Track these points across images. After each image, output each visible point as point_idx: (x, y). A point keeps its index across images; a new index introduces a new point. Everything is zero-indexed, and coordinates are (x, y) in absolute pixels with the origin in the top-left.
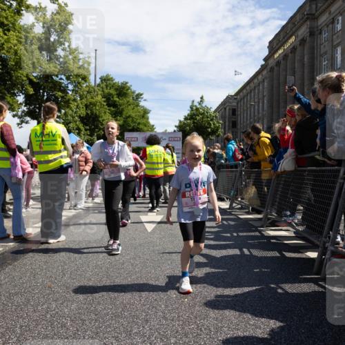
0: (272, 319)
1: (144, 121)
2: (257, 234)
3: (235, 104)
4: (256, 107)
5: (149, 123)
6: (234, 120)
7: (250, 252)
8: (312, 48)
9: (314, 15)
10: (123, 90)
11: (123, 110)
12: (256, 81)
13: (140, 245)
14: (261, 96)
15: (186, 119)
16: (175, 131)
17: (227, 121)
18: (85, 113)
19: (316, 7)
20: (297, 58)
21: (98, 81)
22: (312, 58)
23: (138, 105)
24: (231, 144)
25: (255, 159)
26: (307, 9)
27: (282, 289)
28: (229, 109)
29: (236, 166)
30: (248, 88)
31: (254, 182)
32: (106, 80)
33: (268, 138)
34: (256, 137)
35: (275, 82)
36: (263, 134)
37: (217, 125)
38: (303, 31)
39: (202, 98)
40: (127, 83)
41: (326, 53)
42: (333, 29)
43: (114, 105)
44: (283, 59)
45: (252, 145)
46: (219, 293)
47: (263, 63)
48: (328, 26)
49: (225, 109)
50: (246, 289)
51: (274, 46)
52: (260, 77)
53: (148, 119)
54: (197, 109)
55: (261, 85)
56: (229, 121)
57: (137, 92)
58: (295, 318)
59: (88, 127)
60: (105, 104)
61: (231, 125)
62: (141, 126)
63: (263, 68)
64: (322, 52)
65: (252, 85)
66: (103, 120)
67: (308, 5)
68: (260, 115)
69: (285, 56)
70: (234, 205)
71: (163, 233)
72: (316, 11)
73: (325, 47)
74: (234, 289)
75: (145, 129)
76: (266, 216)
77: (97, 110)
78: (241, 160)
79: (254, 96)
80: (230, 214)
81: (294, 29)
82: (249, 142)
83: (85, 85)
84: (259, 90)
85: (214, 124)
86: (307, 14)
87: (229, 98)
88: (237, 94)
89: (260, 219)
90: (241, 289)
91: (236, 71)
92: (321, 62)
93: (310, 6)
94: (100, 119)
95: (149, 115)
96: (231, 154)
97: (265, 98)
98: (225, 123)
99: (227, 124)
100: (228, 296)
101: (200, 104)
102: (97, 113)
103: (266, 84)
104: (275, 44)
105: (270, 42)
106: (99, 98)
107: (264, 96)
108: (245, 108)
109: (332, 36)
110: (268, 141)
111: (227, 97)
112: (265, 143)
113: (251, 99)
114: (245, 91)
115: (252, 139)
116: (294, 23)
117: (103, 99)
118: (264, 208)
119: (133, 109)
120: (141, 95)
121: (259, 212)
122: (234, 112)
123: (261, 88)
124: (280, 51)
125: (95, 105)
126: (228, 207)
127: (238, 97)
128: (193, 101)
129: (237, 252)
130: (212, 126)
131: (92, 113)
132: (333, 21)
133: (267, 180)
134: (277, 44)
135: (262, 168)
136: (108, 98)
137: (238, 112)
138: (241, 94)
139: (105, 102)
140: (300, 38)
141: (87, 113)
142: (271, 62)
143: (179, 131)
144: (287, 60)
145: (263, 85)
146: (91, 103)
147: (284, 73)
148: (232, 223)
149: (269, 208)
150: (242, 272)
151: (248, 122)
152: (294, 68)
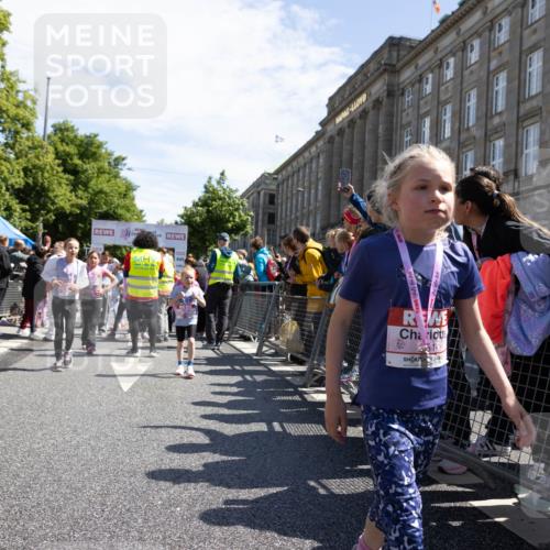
0: (308, 538)
2: (297, 398)
3: (274, 187)
4: (306, 195)
5: (135, 205)
6: (271, 211)
7: (282, 427)
8: (390, 115)
9: (394, 66)
10: (89, 149)
11: (89, 179)
12: (307, 154)
13: (109, 415)
14: (313, 179)
15: (196, 205)
16: (176, 223)
17: (261, 211)
18: (23, 183)
19: (398, 55)
20: (369, 126)
21: (50, 130)
22: (390, 131)
23: (116, 176)
25: (298, 280)
26: (386, 56)
27: (324, 487)
28: (265, 194)
29: (270, 288)
30: (295, 164)
31: (296, 315)
33: (318, 250)
35: (336, 159)
36: (311, 243)
37: (245, 218)
38: (378, 88)
39: (222, 174)
40: (96, 136)
41: (409, 124)
42: (420, 90)
43: (74, 171)
44: (349, 126)
45: (294, 259)
46: (230, 497)
47: (319, 128)
48: (413, 86)
49: (259, 193)
50: (273, 490)
51: (337, 103)
52: (313, 149)
53: (133, 199)
54: (214, 191)
55: (314, 161)
56: (264, 214)
57: (116, 155)
58: (342, 535)
59: (27, 207)
60: (60, 169)
61: (266, 218)
62: (120, 211)
63: (319, 135)
64: (404, 122)
65: (301, 160)
66: (56, 196)
67: (386, 51)
68: (311, 208)
69: (351, 122)
70: (265, 349)
71: (147, 394)
72: (398, 61)
73: (408, 116)
74: (254, 490)
75: (128, 215)
76: (311, 369)
77: (45, 178)
79: (304, 177)
80: (258, 363)
81: (365, 84)
82: (291, 254)
83: (25, 136)
84: (311, 168)
85: (240, 216)
86: (385, 64)
87: (264, 178)
88: (278, 172)
89: (302, 373)
91: (277, 137)
92: (401, 137)
93: (390, 51)
94: (51, 195)
95: (135, 193)
96: (262, 268)
97: (320, 183)
98: (257, 215)
99: (260, 217)
100: (244, 502)
101: (219, 183)
102: (46, 184)
103: (321, 160)
105: (331, 99)
106: (51, 157)
107: (317, 179)
108: (289, 195)
109: (419, 100)
110: (317, 255)
111: (263, 175)
112: (313, 256)
113: (298, 180)
114: (289, 168)
115: (294, 248)
116: (365, 75)
117: (57, 161)
118: (309, 357)
119: (109, 181)
120: (124, 159)
122: (272, 199)
123: (314, 165)
124: (345, 114)
125: (42, 170)
126: (255, 351)
127: (280, 176)
128: (210, 178)
129: (262, 427)
130: (237, 220)
131: (35, 184)
132: (420, 80)
133: (315, 313)
134: (340, 103)
135: (308, 294)
136: (63, 159)
137: (278, 201)
138: (284, 173)
139: (59, 166)
140: (374, 98)
141: (27, 183)
142: (331, 128)
143: (185, 224)
144: (353, 128)
145: (318, 162)
146: (34, 167)
147: (348, 147)
148: (259, 378)
149: (316, 357)
150: (269, 460)
151: (293, 216)
152: (364, 141)
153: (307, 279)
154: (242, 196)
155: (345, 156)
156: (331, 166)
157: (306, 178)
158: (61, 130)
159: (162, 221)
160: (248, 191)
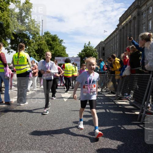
0: (119, 141)
1: (64, 52)
2: (113, 103)
3: (104, 45)
4: (113, 47)
5: (66, 53)
6: (104, 52)
7: (109, 111)
9: (140, 6)
10: (54, 38)
11: (54, 47)
12: (113, 35)
13: (61, 107)
14: (115, 42)
15: (82, 51)
16: (77, 57)
17: (100, 53)
21: (43, 34)
22: (139, 26)
23: (61, 45)
24: (102, 63)
26: (137, 3)
27: (123, 127)
28: (101, 48)
29: (104, 73)
30: (110, 38)
31: (112, 80)
32: (47, 33)
34: (113, 60)
35: (122, 36)
36: (116, 59)
38: (135, 13)
39: (89, 42)
41: (145, 23)
42: (148, 12)
43: (50, 45)
44: (126, 26)
45: (111, 64)
47: (117, 27)
48: (146, 12)
49: (100, 47)
50: (108, 127)
51: (121, 20)
52: (115, 33)
54: (87, 47)
56: (101, 53)
57: (60, 39)
58: (129, 140)
59: (39, 55)
60: (46, 44)
61: (102, 54)
62: (62, 55)
63: (117, 29)
64: (143, 23)
65: (112, 37)
68: (115, 50)
69: (127, 24)
70: (103, 90)
72: (141, 4)
73: (144, 21)
74: (102, 127)
75: (64, 56)
76: (117, 95)
77: (43, 47)
78: (107, 70)
80: (101, 94)
81: (131, 12)
82: (110, 62)
83: (37, 36)
84: (115, 39)
85: (95, 54)
86: (137, 6)
87: (101, 43)
89: (114, 97)
90: (105, 127)
91: (105, 31)
92: (142, 27)
94: (44, 51)
95: (66, 49)
96: (102, 67)
99: (100, 54)
101: (88, 45)
104: (122, 19)
105: (120, 18)
106: (44, 41)
107: (117, 42)
108: (109, 47)
109: (148, 15)
111: (101, 42)
112: (117, 63)
113: (111, 43)
114: (108, 40)
115: (111, 61)
116: (131, 10)
117: (46, 42)
118: (116, 91)
119: (59, 47)
120: (63, 40)
121: (114, 93)
122: (103, 49)
123: (116, 38)
124: (124, 22)
125: (42, 45)
126: (100, 91)
127: (106, 42)
128: (85, 44)
129: (104, 111)
131: (40, 48)
132: (148, 9)
133: (118, 79)
134: (123, 19)
135: (116, 74)
136: (48, 41)
137: (105, 49)
138: (107, 41)
139: (46, 43)
140: (133, 16)
141: (38, 48)
142: (120, 27)
143: (79, 57)
144: (127, 26)
145: (117, 37)
146: (40, 44)
147: (126, 32)
148: (102, 98)
149: (119, 91)
150: (106, 120)
151: (110, 53)
152: (131, 30)
153: (115, 69)
154: (95, 48)
155: (125, 34)
156: (121, 38)
157: (113, 42)
158: (46, 34)
159: (73, 57)
160: (97, 47)
